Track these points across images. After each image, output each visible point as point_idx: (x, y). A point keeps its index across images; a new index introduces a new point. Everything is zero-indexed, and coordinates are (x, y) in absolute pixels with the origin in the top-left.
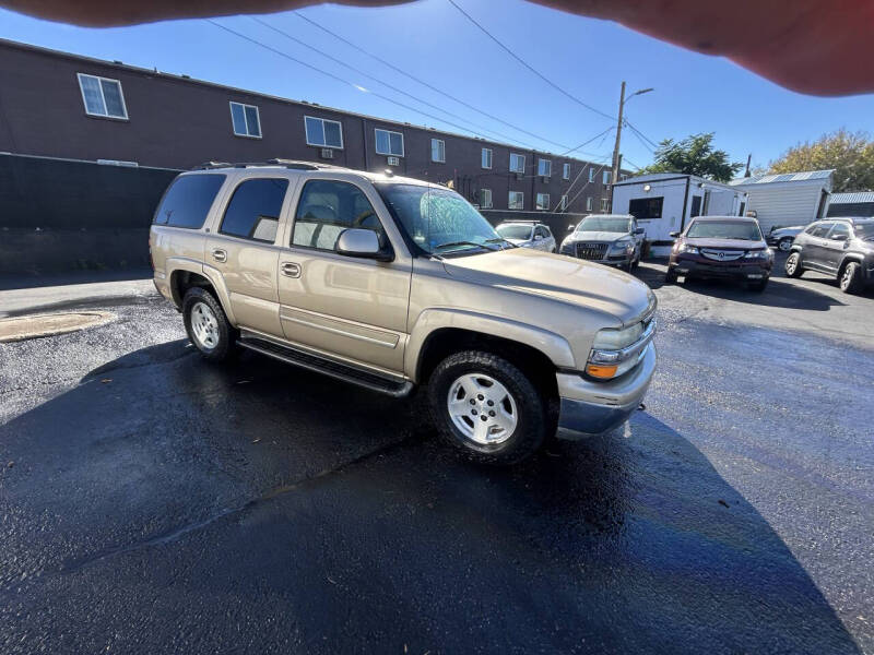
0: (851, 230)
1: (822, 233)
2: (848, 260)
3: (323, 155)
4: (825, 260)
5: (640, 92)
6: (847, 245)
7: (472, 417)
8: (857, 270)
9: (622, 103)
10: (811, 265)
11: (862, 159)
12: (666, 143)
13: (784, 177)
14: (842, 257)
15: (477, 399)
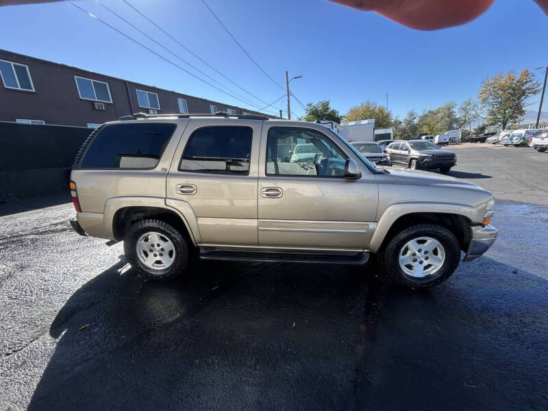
0: (408, 145)
1: (396, 148)
2: (412, 159)
3: (97, 108)
4: (401, 160)
5: (296, 78)
6: (409, 152)
7: (412, 264)
8: (417, 163)
9: (288, 83)
10: (395, 163)
11: (377, 114)
12: (309, 105)
13: (358, 122)
14: (409, 158)
15: (417, 253)
